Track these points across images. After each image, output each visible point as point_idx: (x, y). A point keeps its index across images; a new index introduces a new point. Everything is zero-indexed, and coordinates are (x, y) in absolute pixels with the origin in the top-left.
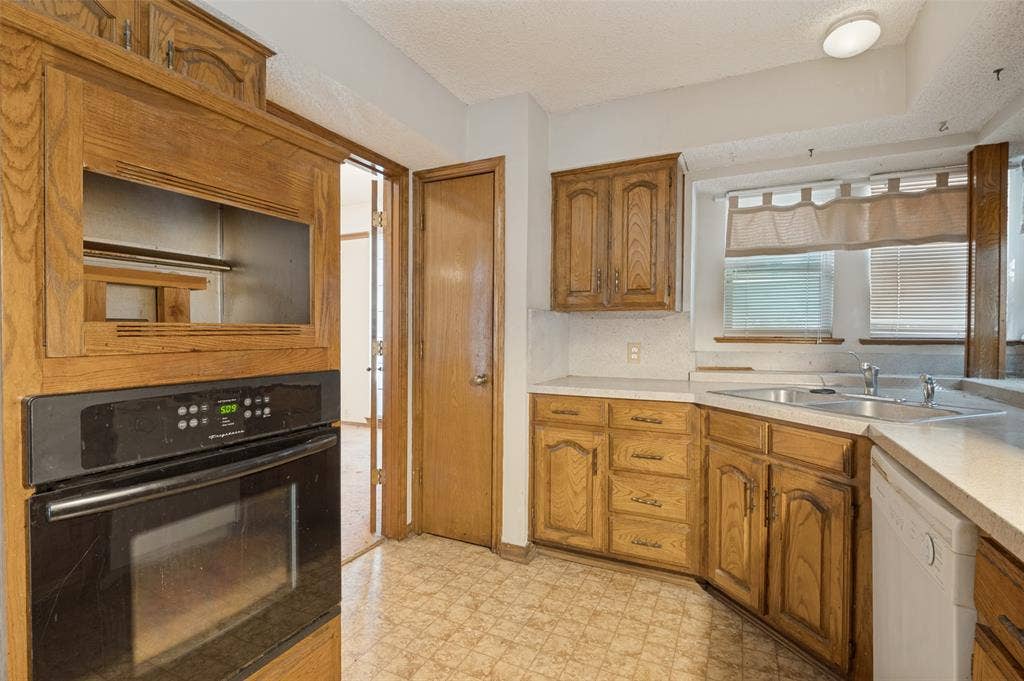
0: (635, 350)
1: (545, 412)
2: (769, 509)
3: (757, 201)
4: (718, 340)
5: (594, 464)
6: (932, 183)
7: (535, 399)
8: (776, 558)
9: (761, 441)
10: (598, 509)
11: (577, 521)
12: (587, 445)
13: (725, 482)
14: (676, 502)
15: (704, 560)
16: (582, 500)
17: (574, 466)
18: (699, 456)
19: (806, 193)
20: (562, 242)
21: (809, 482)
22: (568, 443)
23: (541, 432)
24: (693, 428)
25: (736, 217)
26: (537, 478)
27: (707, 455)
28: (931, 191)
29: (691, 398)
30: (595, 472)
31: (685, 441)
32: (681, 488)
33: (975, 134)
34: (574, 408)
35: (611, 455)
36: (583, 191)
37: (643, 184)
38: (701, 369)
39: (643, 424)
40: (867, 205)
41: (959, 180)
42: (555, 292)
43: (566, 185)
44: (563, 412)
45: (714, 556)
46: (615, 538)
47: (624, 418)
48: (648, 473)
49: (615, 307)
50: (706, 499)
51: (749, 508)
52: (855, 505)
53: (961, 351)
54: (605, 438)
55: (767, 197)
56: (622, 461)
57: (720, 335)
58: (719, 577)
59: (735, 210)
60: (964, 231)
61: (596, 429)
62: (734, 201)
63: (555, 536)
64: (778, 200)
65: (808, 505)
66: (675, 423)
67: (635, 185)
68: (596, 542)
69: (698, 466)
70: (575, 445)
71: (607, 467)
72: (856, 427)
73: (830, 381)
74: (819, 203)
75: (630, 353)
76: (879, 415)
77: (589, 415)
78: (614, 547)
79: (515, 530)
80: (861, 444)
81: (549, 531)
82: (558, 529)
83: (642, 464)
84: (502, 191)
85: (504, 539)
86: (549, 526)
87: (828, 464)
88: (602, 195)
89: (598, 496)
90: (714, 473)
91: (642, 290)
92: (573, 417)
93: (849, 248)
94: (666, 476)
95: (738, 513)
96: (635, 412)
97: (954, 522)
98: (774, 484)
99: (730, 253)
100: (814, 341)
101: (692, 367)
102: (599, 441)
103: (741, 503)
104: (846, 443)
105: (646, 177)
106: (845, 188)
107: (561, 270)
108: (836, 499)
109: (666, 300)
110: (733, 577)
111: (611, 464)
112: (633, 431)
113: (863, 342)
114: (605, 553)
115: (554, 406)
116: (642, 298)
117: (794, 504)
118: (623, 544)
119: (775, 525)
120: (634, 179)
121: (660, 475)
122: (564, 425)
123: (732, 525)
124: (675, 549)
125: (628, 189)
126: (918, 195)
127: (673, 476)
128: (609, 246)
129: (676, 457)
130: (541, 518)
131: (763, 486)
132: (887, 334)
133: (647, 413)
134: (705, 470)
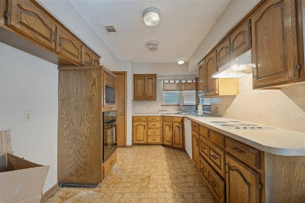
0: (148, 108)
1: (135, 119)
2: (172, 130)
3: (167, 82)
4: (161, 106)
5: (145, 128)
6: (191, 81)
7: (133, 117)
8: (174, 136)
9: (171, 120)
10: (145, 136)
11: (142, 138)
12: (143, 125)
13: (166, 128)
14: (158, 132)
15: (163, 141)
16: (143, 134)
17: (141, 129)
18: (162, 124)
19: (175, 81)
20: (136, 87)
21: (177, 124)
22: (139, 125)
23: (134, 123)
24: (161, 119)
25: (164, 84)
26: (134, 132)
27: (163, 124)
28: (191, 82)
29: (160, 115)
30: (145, 129)
31: (160, 122)
32: (159, 130)
33: (196, 76)
34: (141, 118)
35: (147, 126)
36: (140, 78)
37: (151, 78)
38: (159, 111)
39: (153, 120)
40: (183, 84)
41: (194, 81)
42: (134, 97)
43: (136, 77)
44: (139, 119)
45: (165, 139)
46: (148, 140)
47: (149, 119)
48: (154, 128)
49: (146, 100)
50: (163, 131)
51: (170, 130)
52: (183, 126)
53: (195, 107)
54: (146, 123)
55: (169, 81)
56: (149, 126)
57: (162, 105)
58: (166, 143)
59: (164, 83)
60: (195, 89)
61: (145, 121)
62: (164, 81)
63: (137, 142)
64: (171, 82)
65: (177, 127)
66: (158, 119)
67: (149, 78)
68: (145, 142)
69: (161, 126)
70: (141, 125)
71: (147, 128)
72: (182, 116)
73: (179, 112)
74: (176, 83)
75: (147, 108)
76: (185, 114)
77: (143, 119)
78: (148, 142)
79: (129, 142)
80: (183, 118)
81: (136, 141)
82: (138, 141)
83: (153, 127)
84: (126, 78)
85: (127, 145)
86: (136, 140)
87: (180, 121)
88: (143, 79)
89: (145, 133)
90: (164, 126)
91: (151, 97)
92: (141, 120)
93: (181, 90)
94: (157, 128)
95: (168, 131)
96: (152, 118)
97: (190, 121)
98: (173, 126)
99: (163, 90)
100: (176, 106)
101: (158, 110)
102: (145, 124)
103: (168, 130)
104: (181, 118)
105: (151, 77)
106: (180, 81)
107: (136, 93)
108: (181, 126)
109: (155, 99)
110: (167, 141)
111: (147, 127)
112: (151, 121)
113: (183, 106)
114: (147, 143)
115: (137, 118)
116: (151, 98)
117: (176, 128)
118: (150, 141)
119: (173, 132)
120: (149, 77)
121: (156, 128)
122: (139, 121)
123: (167, 133)
124: (158, 140)
125: (148, 79)
126: (190, 83)
127: (158, 128)
128: (145, 88)
129: (158, 125)
130: (135, 139)
131: (171, 126)
132: (186, 104)
133: (154, 118)
134: (163, 126)
